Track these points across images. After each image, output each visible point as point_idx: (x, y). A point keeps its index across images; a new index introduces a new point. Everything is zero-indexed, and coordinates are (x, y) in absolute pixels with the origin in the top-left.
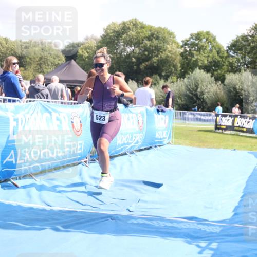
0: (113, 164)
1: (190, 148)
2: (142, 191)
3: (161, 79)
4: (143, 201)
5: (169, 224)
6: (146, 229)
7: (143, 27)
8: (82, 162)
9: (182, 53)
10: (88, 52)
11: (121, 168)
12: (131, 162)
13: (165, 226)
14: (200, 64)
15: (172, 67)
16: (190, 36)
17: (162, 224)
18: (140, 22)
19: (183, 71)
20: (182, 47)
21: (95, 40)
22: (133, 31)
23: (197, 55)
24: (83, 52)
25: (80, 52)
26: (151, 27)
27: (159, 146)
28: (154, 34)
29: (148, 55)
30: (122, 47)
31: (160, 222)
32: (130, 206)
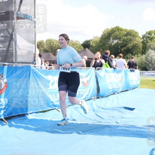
0: (108, 99)
1: (149, 90)
2: (124, 112)
3: (132, 55)
4: (125, 118)
5: (138, 130)
6: (126, 132)
7: (122, 30)
8: (92, 99)
9: (142, 41)
10: (95, 44)
11: (113, 101)
12: (118, 98)
13: (137, 131)
14: (152, 47)
15: (138, 49)
16: (146, 33)
17: (135, 129)
18: (120, 28)
19: (143, 50)
20: (142, 38)
21: (98, 38)
22: (117, 32)
23: (150, 42)
24: (93, 43)
25: (91, 43)
26: (127, 30)
27: (133, 89)
28: (128, 33)
29: (126, 43)
30: (112, 40)
31: (134, 128)
32: (118, 120)
